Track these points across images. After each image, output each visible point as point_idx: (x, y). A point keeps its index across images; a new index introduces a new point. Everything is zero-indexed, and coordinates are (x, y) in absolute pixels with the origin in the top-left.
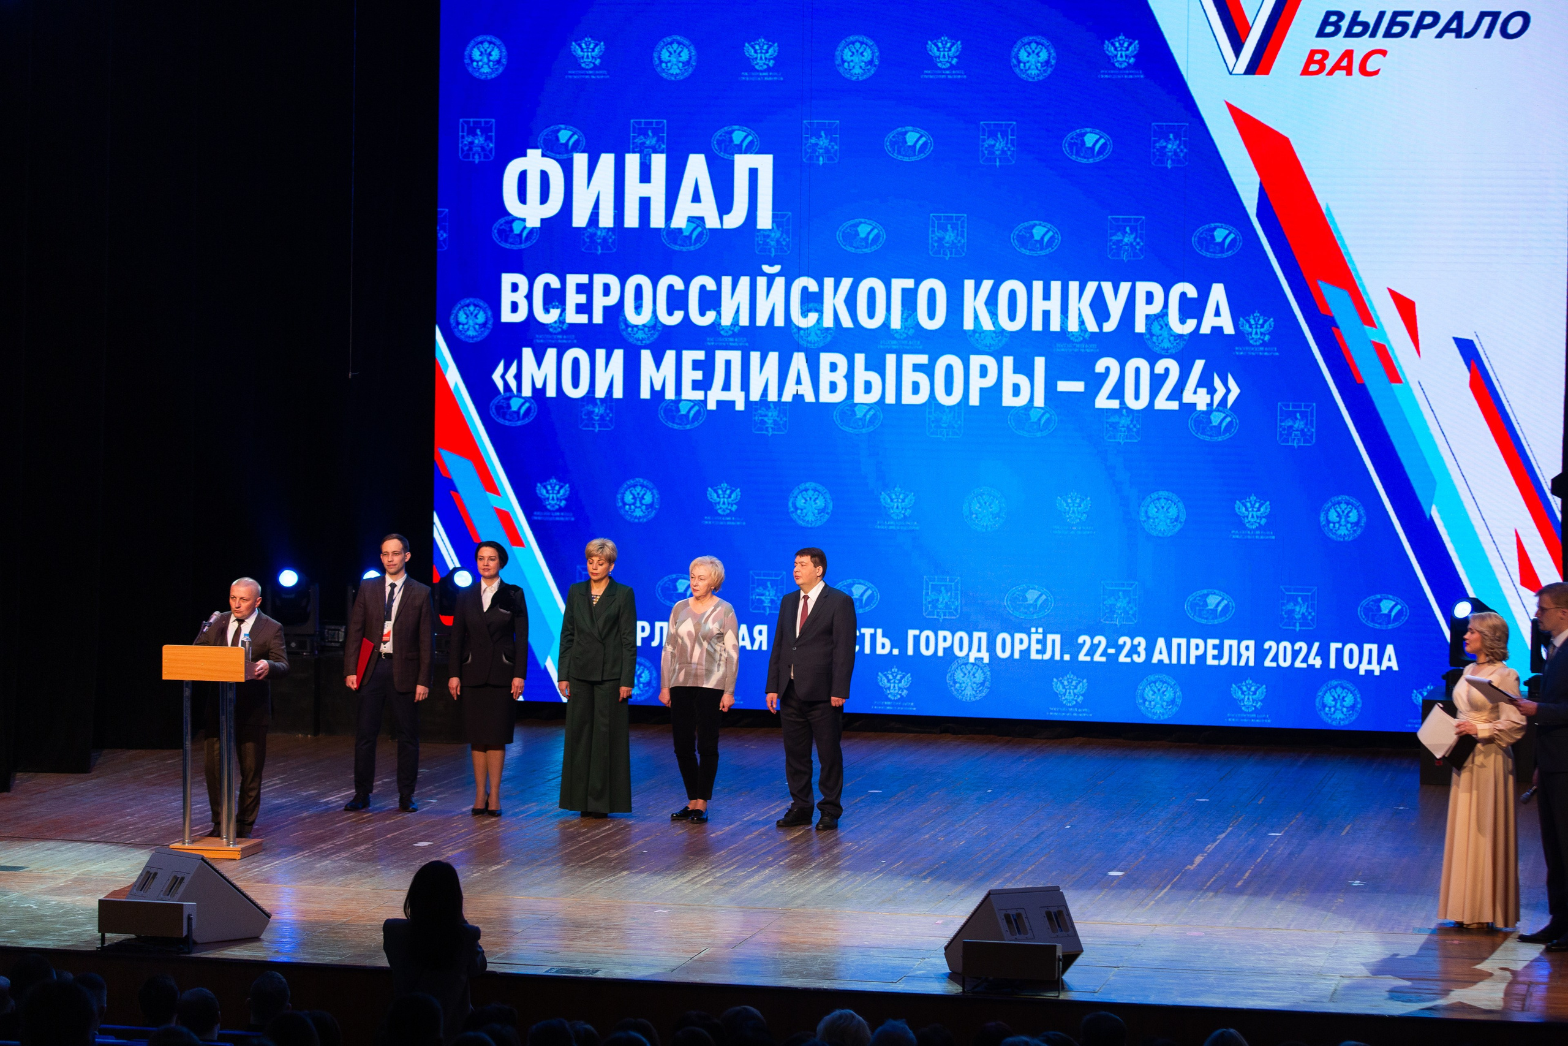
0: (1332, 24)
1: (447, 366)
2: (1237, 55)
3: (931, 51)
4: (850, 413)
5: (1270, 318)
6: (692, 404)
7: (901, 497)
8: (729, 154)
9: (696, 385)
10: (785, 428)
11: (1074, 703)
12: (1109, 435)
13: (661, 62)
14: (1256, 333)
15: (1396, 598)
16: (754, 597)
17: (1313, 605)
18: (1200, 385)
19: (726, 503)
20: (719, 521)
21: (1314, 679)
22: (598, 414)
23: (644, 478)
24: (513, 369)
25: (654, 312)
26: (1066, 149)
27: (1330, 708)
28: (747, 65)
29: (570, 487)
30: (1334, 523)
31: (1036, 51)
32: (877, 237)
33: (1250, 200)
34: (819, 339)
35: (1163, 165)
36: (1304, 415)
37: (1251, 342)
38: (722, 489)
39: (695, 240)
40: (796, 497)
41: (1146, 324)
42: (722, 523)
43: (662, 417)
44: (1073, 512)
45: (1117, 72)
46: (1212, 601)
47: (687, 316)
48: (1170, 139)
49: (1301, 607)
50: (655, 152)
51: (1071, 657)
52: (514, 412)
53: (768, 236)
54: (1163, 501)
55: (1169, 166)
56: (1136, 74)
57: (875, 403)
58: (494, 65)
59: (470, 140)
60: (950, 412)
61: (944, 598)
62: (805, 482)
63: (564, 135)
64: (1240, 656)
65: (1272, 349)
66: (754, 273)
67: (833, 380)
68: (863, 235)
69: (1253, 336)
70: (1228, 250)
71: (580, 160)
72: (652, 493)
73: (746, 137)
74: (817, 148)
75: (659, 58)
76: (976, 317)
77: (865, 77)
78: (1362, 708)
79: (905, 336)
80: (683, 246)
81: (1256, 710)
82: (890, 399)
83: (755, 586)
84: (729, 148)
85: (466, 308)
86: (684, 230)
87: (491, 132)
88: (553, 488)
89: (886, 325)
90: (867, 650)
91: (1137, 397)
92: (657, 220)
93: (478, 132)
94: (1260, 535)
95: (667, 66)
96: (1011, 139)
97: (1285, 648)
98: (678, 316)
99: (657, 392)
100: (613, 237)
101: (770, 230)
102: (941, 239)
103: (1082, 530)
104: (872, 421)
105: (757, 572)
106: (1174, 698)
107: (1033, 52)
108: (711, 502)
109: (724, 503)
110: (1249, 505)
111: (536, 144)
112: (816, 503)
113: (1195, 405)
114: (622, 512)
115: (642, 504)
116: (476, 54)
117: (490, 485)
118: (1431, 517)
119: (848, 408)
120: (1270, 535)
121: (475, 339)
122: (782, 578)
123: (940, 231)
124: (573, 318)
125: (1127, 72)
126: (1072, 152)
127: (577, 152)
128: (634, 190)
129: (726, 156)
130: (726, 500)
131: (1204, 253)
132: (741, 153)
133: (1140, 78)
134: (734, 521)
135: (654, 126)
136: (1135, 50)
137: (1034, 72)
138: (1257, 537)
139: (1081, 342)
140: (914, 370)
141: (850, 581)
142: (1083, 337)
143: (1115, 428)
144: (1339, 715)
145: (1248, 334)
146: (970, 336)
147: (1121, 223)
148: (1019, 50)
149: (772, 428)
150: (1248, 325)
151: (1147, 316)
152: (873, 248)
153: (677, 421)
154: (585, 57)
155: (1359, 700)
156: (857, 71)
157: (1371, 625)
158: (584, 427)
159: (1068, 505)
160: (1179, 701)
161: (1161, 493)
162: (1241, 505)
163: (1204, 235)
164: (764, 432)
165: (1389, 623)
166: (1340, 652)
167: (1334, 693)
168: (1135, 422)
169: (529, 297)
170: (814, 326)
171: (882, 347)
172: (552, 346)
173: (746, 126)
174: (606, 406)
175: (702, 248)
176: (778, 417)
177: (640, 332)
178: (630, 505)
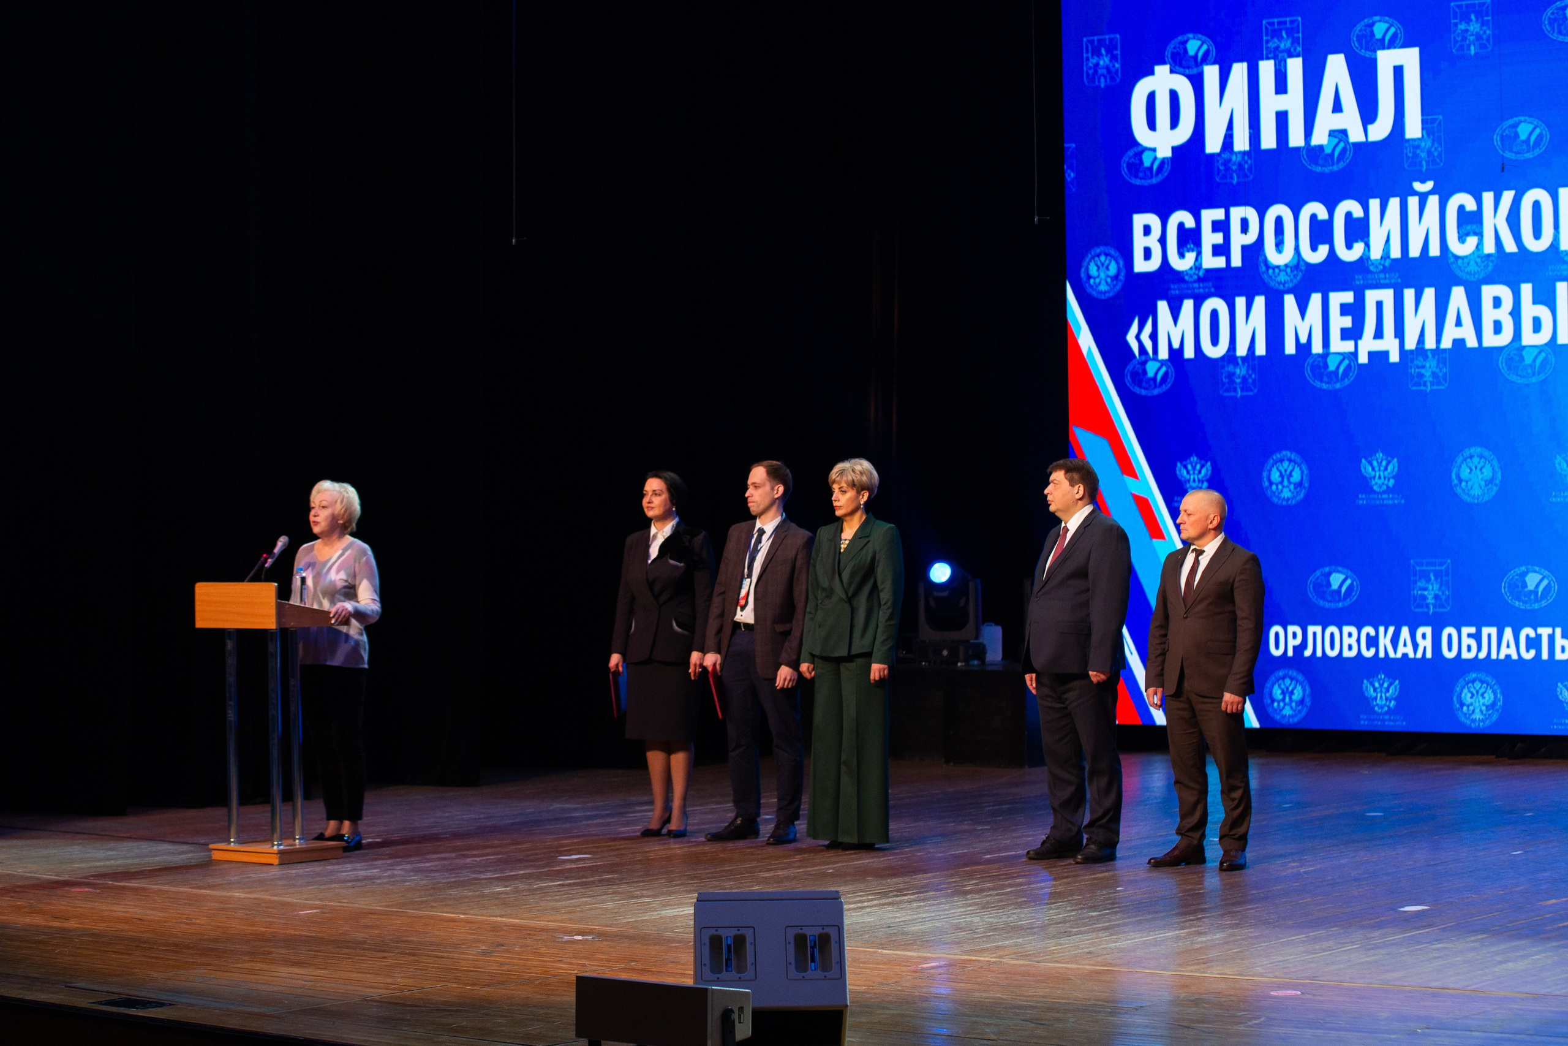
1: (1079, 328)
4: (1517, 358)
6: (1341, 357)
8: (1371, 51)
9: (1346, 334)
10: (1446, 382)
16: (1415, 592)
19: (1382, 477)
20: (1374, 499)
22: (1239, 376)
23: (1291, 450)
24: (1148, 328)
25: (1297, 248)
29: (1211, 464)
32: (1540, 135)
34: (1479, 269)
38: (1377, 460)
39: (1338, 158)
40: (1460, 466)
42: (1378, 502)
43: (1309, 375)
47: (1332, 251)
50: (1291, 56)
52: (1151, 379)
53: (1418, 147)
57: (1546, 344)
59: (1094, 60)
62: (1469, 447)
63: (1194, 46)
66: (1405, 192)
67: (1497, 318)
68: (1523, 137)
71: (1211, 73)
72: (1301, 469)
73: (1388, 29)
74: (1466, 35)
80: (1325, 166)
82: (1563, 338)
83: (1417, 578)
84: (1370, 44)
85: (1096, 259)
86: (1325, 148)
87: (1117, 49)
88: (1194, 468)
89: (1554, 246)
90: (1545, 656)
92: (1296, 139)
93: (1103, 52)
98: (1323, 250)
99: (1304, 345)
100: (1249, 162)
101: (1419, 139)
104: (1541, 366)
105: (1418, 560)
108: (1366, 477)
109: (1380, 477)
111: (1164, 59)
112: (1482, 473)
114: (1269, 493)
115: (1290, 482)
117: (1128, 468)
119: (1515, 352)
121: (1107, 295)
122: (1447, 568)
124: (1210, 261)
127: (1207, 64)
128: (1270, 103)
129: (1368, 54)
130: (1382, 473)
132: (1383, 48)
134: (1393, 499)
135: (1288, 25)
141: (1523, 568)
149: (1431, 382)
152: (1535, 151)
153: (1325, 379)
158: (1224, 391)
164: (1422, 388)
169: (1163, 241)
170: (1473, 253)
171: (1550, 273)
172: (1188, 297)
173: (1388, 16)
174: (1248, 366)
175: (1345, 167)
176: (1437, 367)
177: (1282, 274)
178: (1277, 485)
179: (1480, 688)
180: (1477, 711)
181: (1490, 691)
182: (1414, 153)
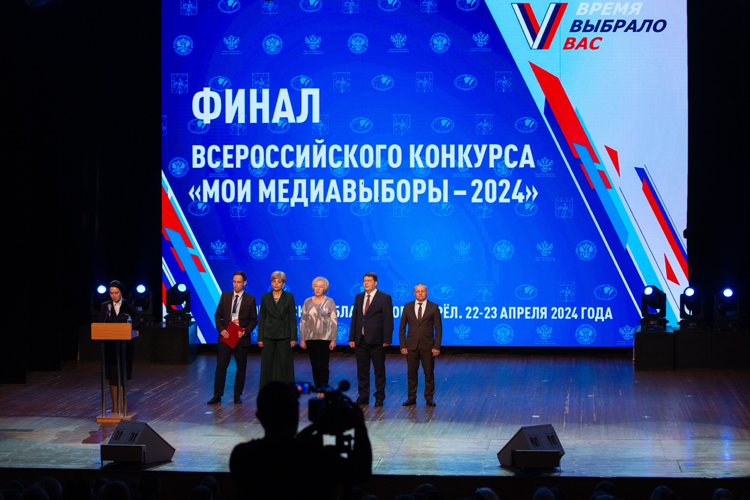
0: (577, 26)
1: (167, 189)
2: (534, 39)
3: (392, 40)
4: (357, 207)
5: (551, 160)
6: (284, 204)
7: (382, 245)
8: (299, 88)
9: (285, 196)
10: (327, 214)
11: (464, 338)
12: (478, 215)
13: (266, 46)
14: (545, 167)
15: (611, 286)
17: (573, 290)
18: (519, 191)
19: (300, 250)
21: (575, 324)
22: (239, 209)
23: (261, 239)
24: (199, 190)
25: (265, 162)
26: (456, 84)
27: (582, 337)
28: (307, 47)
29: (226, 244)
30: (582, 253)
31: (441, 39)
32: (369, 125)
33: (541, 106)
34: (342, 173)
35: (501, 91)
36: (568, 204)
37: (543, 171)
38: (298, 243)
39: (283, 128)
40: (333, 246)
41: (494, 164)
42: (298, 259)
43: (269, 210)
44: (462, 250)
45: (479, 48)
46: (527, 289)
47: (280, 164)
48: (504, 79)
49: (568, 292)
50: (264, 88)
51: (462, 317)
52: (199, 210)
53: (318, 126)
54: (503, 245)
55: (504, 91)
56: (488, 49)
57: (369, 202)
58: (187, 49)
59: (176, 84)
60: (404, 205)
61: (403, 291)
62: (337, 239)
63: (221, 81)
64: (540, 314)
65: (552, 174)
66: (312, 143)
67: (349, 192)
68: (362, 125)
69: (544, 168)
70: (531, 130)
71: (229, 92)
72: (265, 246)
73: (306, 81)
74: (340, 85)
75: (265, 45)
76: (416, 162)
77: (361, 52)
78: (596, 336)
79: (383, 171)
80: (278, 131)
81: (548, 339)
82: (376, 200)
84: (299, 86)
85: (176, 162)
86: (278, 124)
87: (187, 80)
88: (219, 245)
89: (374, 166)
91: (491, 197)
92: (265, 119)
93: (180, 80)
94: (549, 259)
95: (269, 48)
96: (430, 80)
97: (561, 310)
98: (276, 164)
99: (267, 199)
100: (245, 128)
101: (318, 123)
102: (399, 126)
103: (466, 258)
104: (367, 210)
106: (510, 335)
107: (440, 40)
108: (293, 249)
109: (299, 250)
110: (543, 245)
111: (208, 85)
112: (342, 249)
113: (517, 200)
114: (251, 255)
115: (261, 251)
116: (179, 44)
117: (189, 244)
118: (626, 249)
119: (357, 205)
120: (553, 259)
121: (180, 176)
123: (398, 123)
124: (227, 165)
125: (484, 49)
126: (458, 84)
127: (227, 89)
128: (254, 106)
129: (298, 89)
130: (300, 248)
131: (520, 131)
132: (304, 88)
133: (490, 52)
134: (305, 258)
135: (263, 76)
136: (487, 39)
137: (441, 49)
138: (547, 260)
139: (464, 172)
140: (387, 187)
141: (359, 284)
142: (465, 170)
143: (481, 212)
144: (586, 340)
145: (541, 168)
146: (413, 171)
147: (482, 118)
148: (433, 39)
149: (321, 215)
150: (541, 163)
151: (495, 160)
152: (367, 131)
153: (277, 212)
154: (230, 44)
155: (595, 333)
156: (358, 49)
157: (600, 298)
158: (233, 215)
159: (460, 247)
160: (512, 335)
161: (503, 241)
162: (539, 246)
163: (520, 122)
164: (318, 217)
165: (608, 298)
166: (586, 312)
167: (583, 330)
168: (490, 209)
169: (206, 156)
170: (340, 167)
171: (372, 176)
172: (217, 178)
173: (307, 75)
174: (243, 206)
175: (286, 132)
176: (324, 209)
177: (258, 171)
178: (255, 252)
179: (341, 328)
180: (340, 337)
181: (345, 329)
182: (316, 128)
